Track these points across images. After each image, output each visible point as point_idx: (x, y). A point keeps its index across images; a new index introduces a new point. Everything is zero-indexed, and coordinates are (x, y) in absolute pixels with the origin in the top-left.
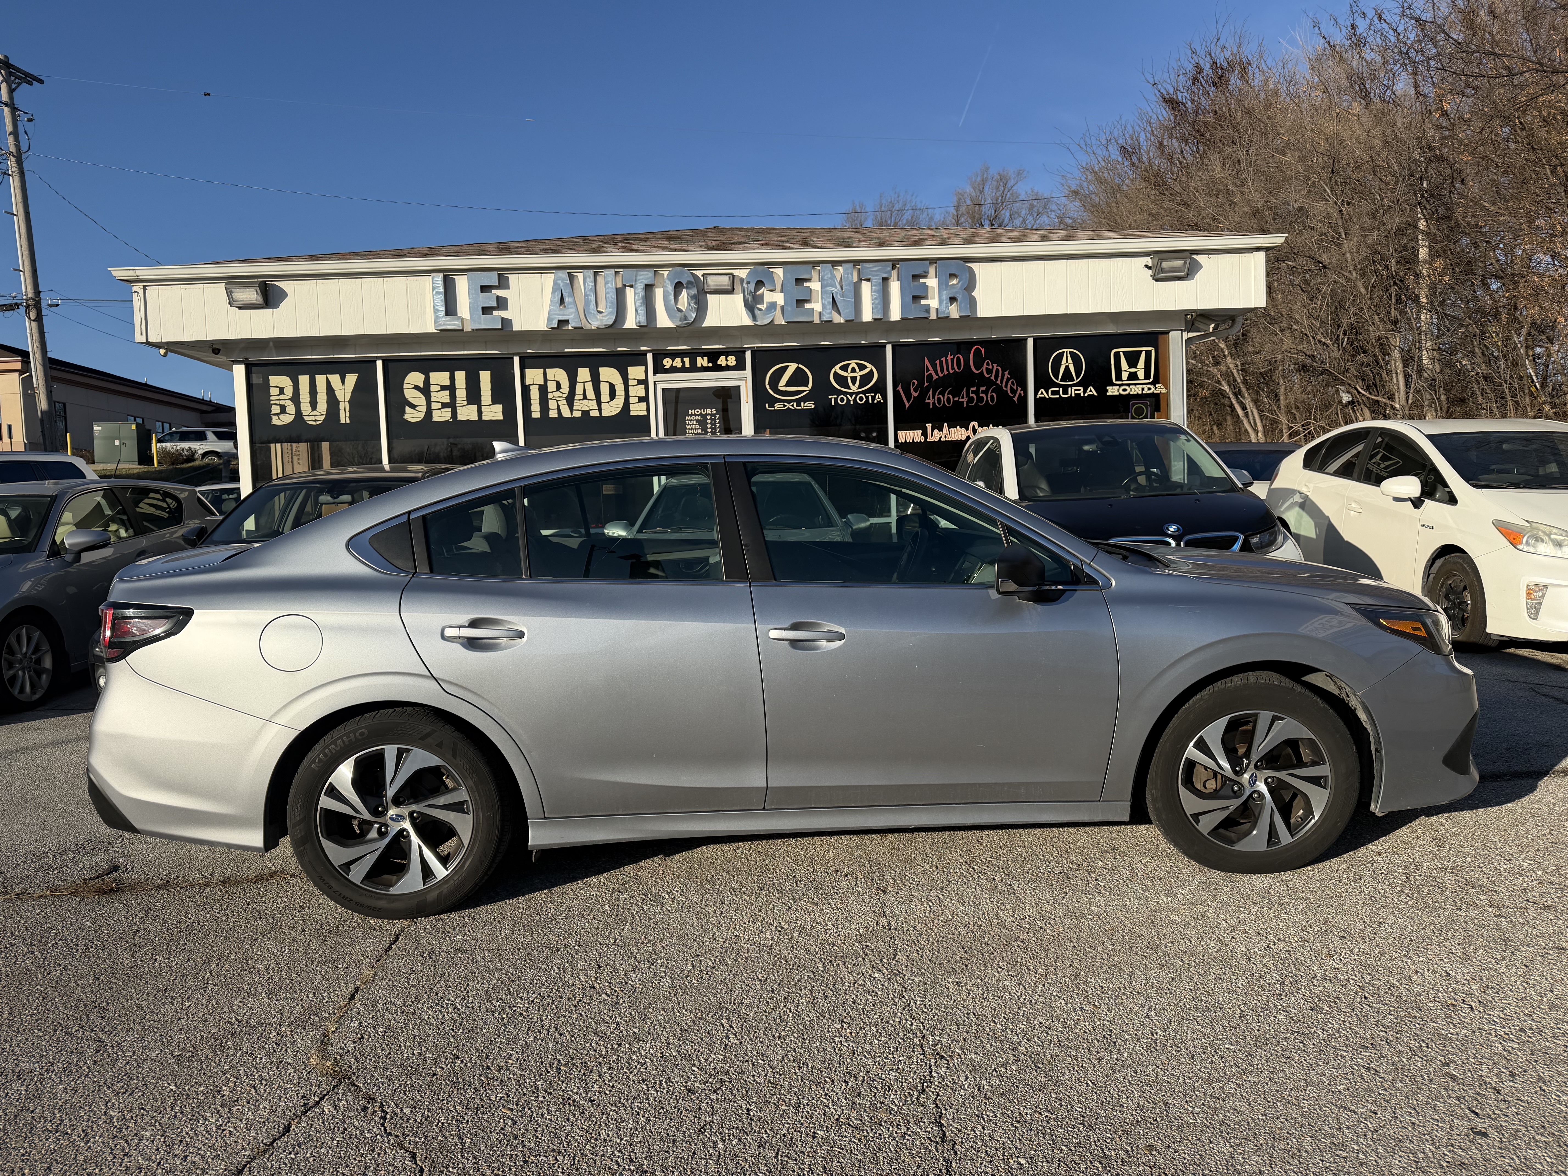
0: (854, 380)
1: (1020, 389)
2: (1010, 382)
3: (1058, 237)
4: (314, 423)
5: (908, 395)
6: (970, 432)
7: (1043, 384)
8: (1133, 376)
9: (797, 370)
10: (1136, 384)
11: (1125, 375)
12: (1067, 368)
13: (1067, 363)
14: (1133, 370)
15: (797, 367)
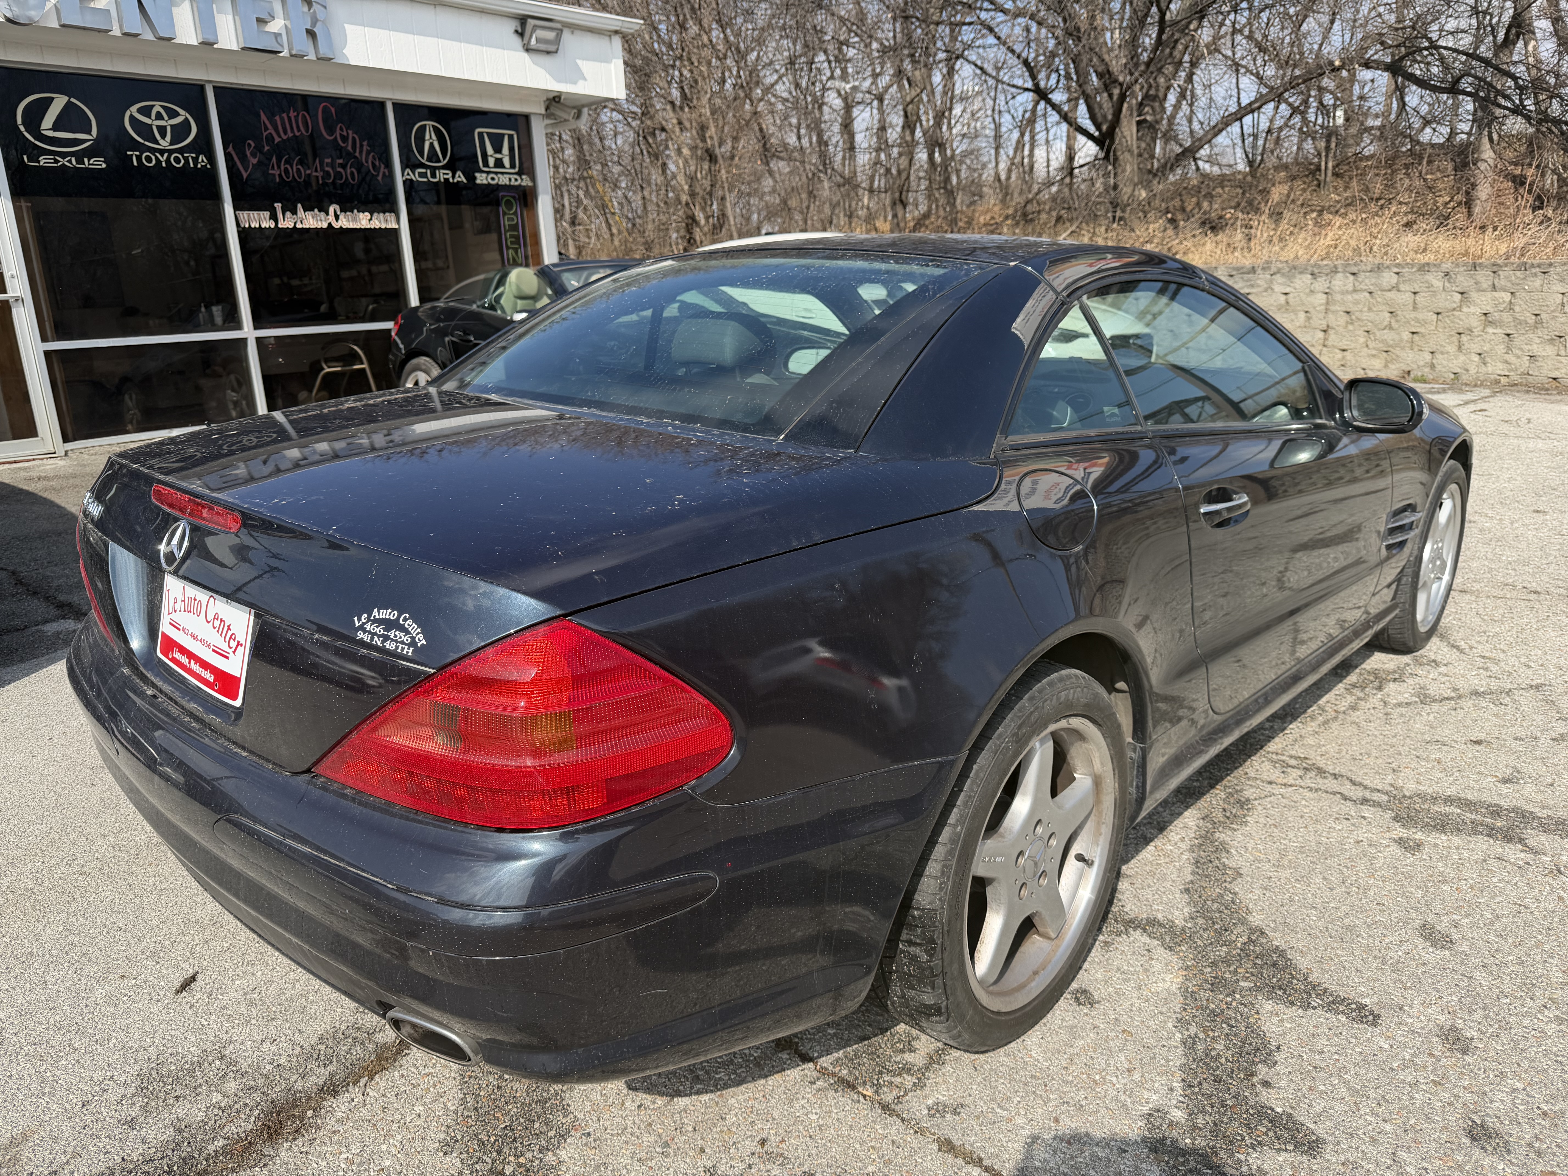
0: (162, 130)
1: (384, 165)
2: (371, 156)
5: (245, 161)
6: (331, 218)
7: (409, 163)
8: (499, 163)
9: (68, 106)
10: (502, 173)
11: (491, 162)
12: (432, 144)
13: (431, 138)
14: (498, 156)
15: (69, 102)
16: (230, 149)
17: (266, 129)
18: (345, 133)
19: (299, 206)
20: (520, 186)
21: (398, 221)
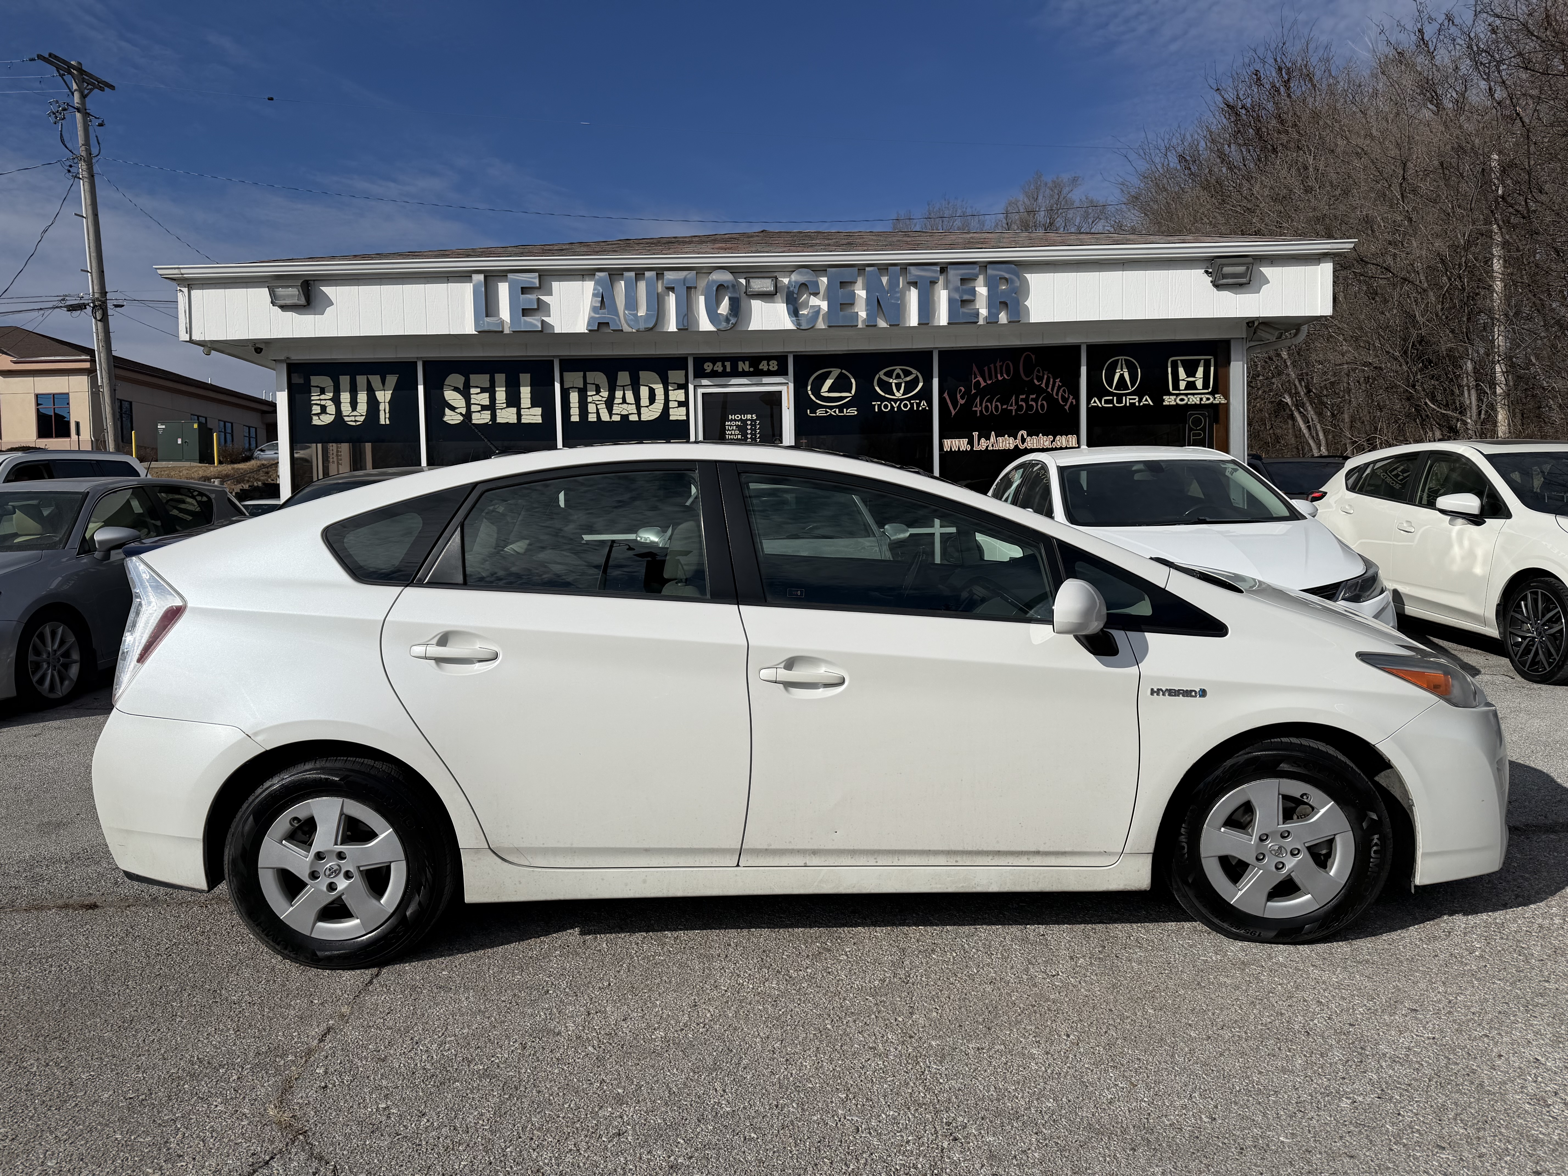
0: (899, 385)
1: (1071, 397)
2: (1061, 391)
3: (1114, 241)
4: (353, 424)
5: (955, 403)
6: (1018, 441)
7: (1096, 393)
8: (1190, 386)
9: (840, 375)
10: (1193, 394)
11: (1182, 385)
12: (1122, 376)
13: (1122, 370)
14: (1191, 379)
15: (841, 373)
16: (946, 395)
17: (976, 377)
18: (1041, 374)
19: (993, 433)
20: (1211, 404)
21: (1078, 442)
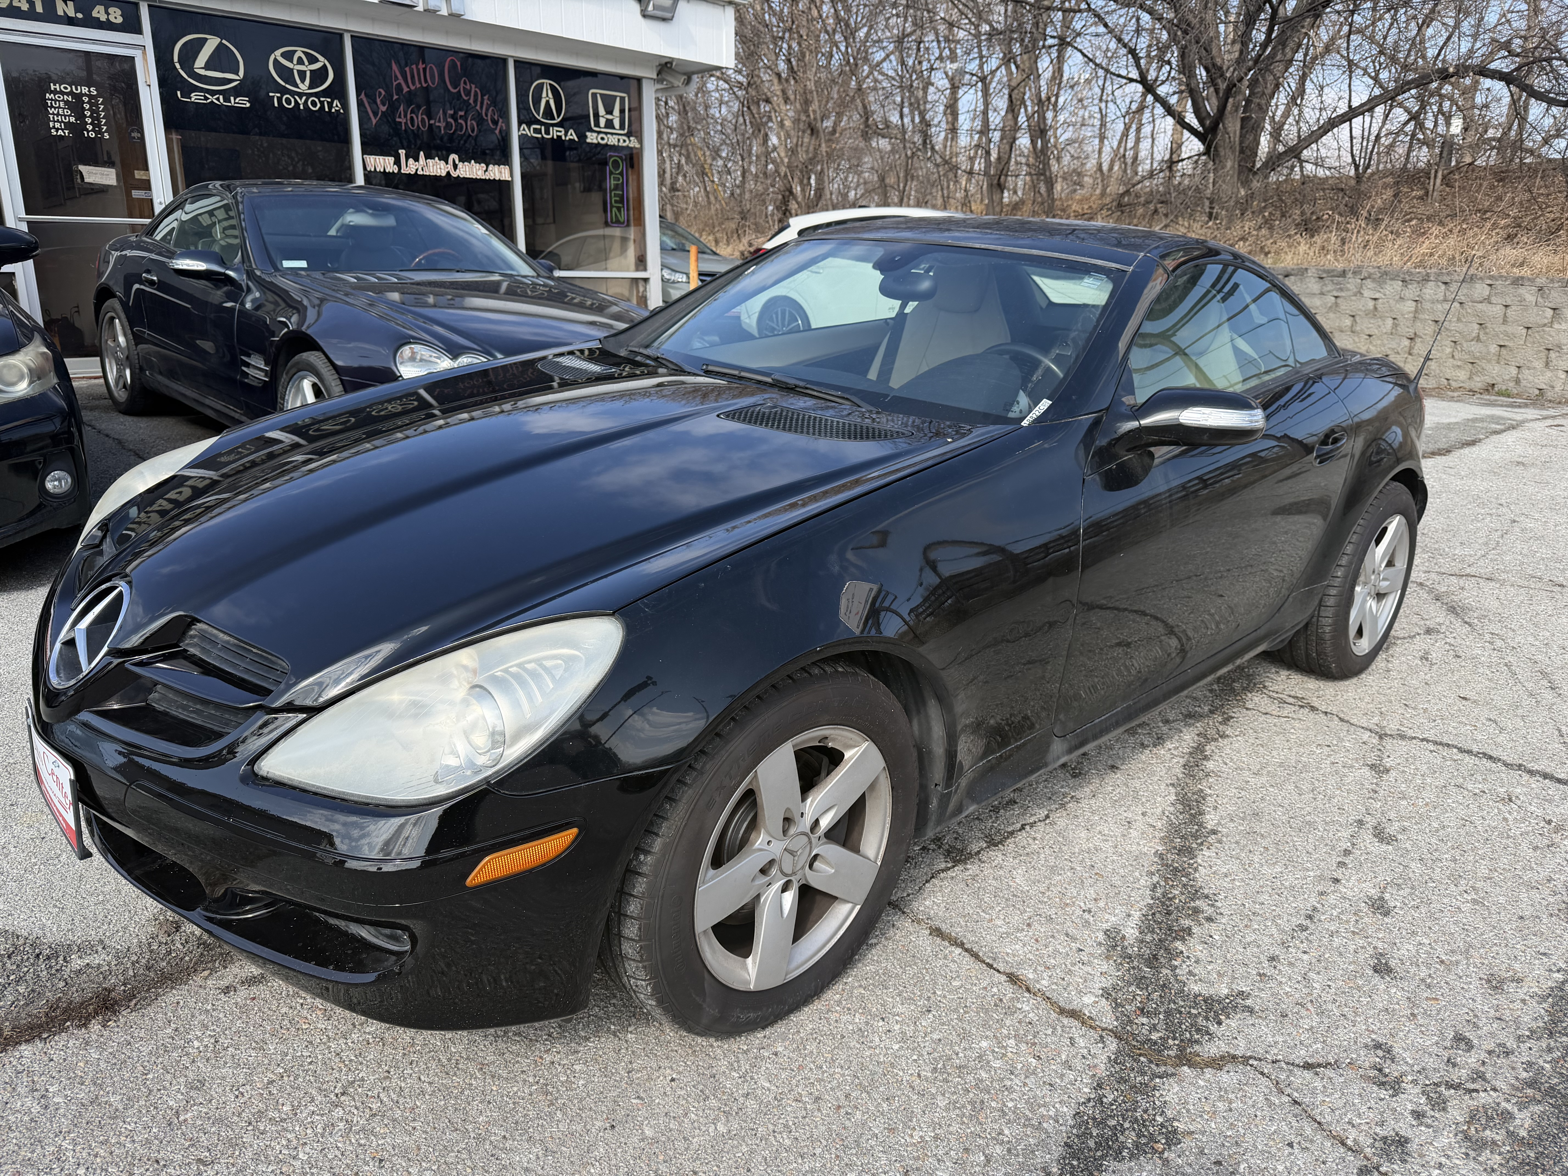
0: (302, 74)
1: (502, 117)
2: (491, 111)
5: (375, 108)
6: (450, 167)
7: (526, 119)
8: (609, 124)
9: (220, 47)
10: (612, 134)
11: (602, 122)
12: (548, 102)
13: (547, 96)
14: (609, 117)
15: (221, 43)
16: (363, 96)
17: (396, 78)
18: (468, 87)
19: (422, 153)
20: (628, 147)
21: (512, 175)
